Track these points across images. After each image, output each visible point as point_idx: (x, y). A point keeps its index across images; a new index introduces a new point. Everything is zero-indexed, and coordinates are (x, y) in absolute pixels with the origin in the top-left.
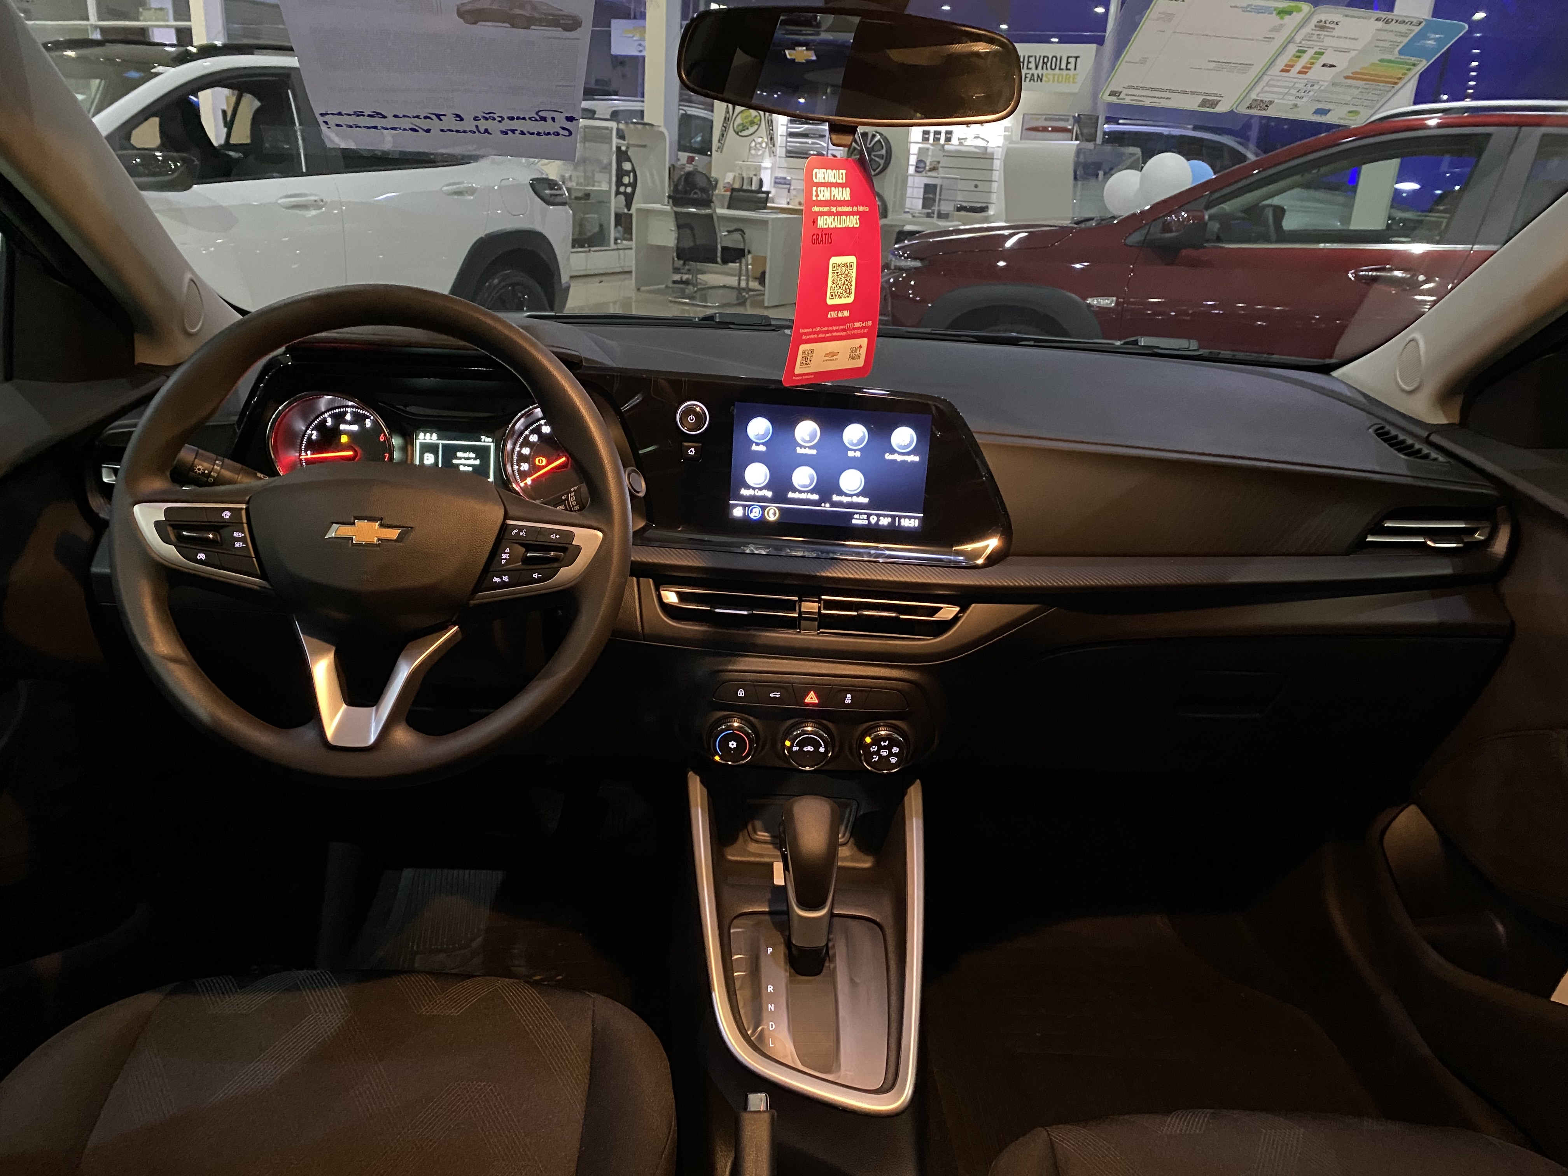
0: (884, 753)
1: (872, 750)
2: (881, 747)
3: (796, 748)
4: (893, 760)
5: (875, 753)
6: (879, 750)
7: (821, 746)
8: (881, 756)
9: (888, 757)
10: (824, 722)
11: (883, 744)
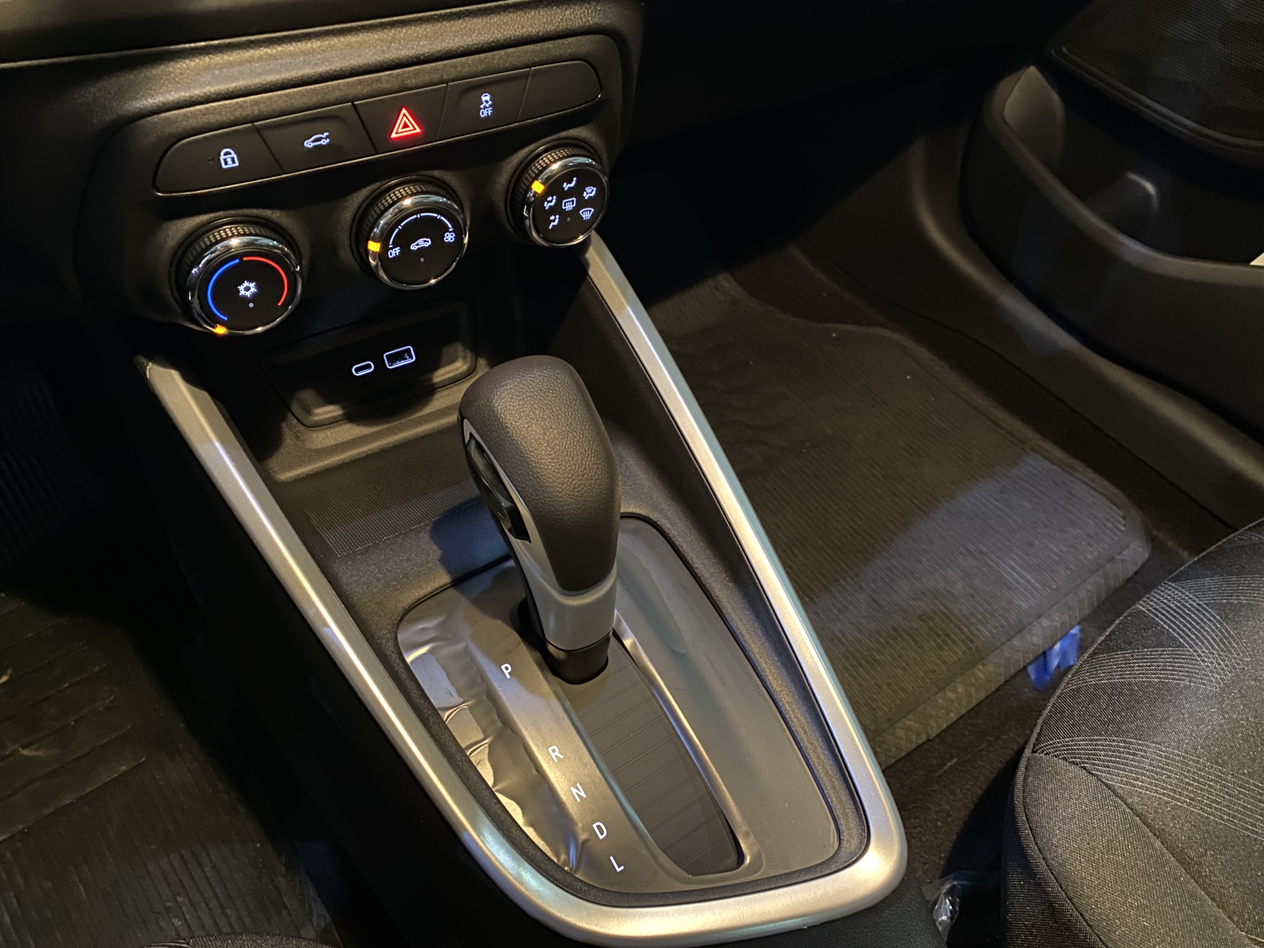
0: (569, 205)
1: (547, 205)
2: (563, 195)
3: (395, 252)
4: (586, 214)
5: (554, 210)
6: (559, 202)
7: (446, 229)
8: (563, 214)
9: (576, 209)
10: (436, 173)
11: (566, 186)
